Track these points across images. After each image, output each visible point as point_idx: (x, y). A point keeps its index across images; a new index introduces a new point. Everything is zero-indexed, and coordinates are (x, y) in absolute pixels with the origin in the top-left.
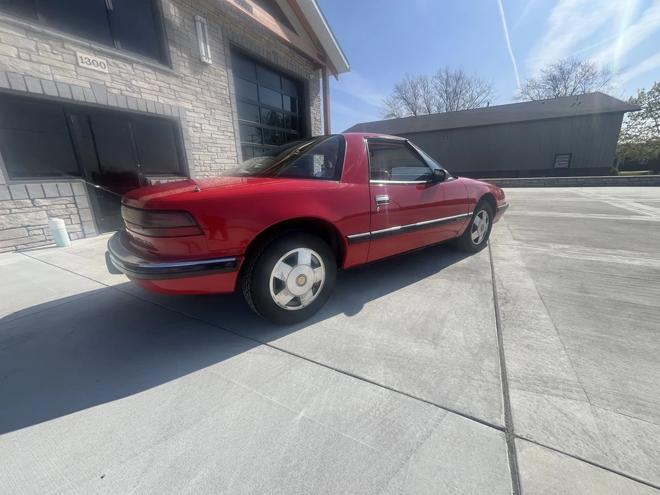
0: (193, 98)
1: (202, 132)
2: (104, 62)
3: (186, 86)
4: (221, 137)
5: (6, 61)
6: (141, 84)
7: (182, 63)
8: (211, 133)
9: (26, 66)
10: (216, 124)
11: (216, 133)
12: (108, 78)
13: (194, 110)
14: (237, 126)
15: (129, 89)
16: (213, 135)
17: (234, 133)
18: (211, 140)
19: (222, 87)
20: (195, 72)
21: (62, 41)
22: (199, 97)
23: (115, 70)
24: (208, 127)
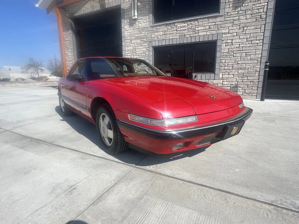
0: (230, 25)
1: (232, 45)
2: (186, 25)
3: (227, 19)
4: (248, 45)
5: (159, 37)
6: (200, 28)
7: (228, 6)
8: (240, 45)
9: (163, 37)
10: (245, 37)
11: (244, 43)
12: (187, 31)
13: (229, 32)
14: (268, 34)
15: (194, 33)
16: (241, 46)
17: (263, 40)
18: (238, 49)
19: (260, 7)
20: (235, 8)
21: (175, 23)
22: (235, 22)
23: (190, 26)
24: (238, 41)
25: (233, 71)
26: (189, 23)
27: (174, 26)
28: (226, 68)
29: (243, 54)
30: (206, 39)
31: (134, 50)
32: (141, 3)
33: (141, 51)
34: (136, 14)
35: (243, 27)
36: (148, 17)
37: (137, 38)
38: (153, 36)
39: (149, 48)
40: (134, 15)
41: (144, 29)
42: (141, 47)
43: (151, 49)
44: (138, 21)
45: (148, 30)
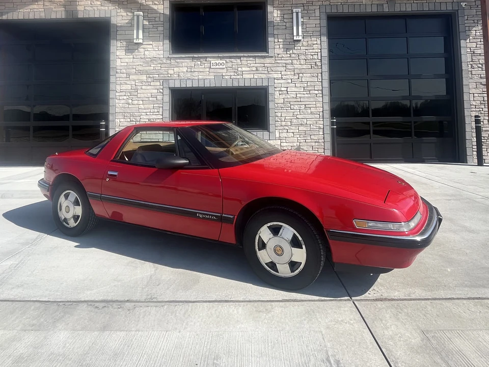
0: (283, 69)
1: (288, 94)
2: (224, 62)
3: (278, 61)
4: (306, 95)
5: (182, 75)
6: (244, 69)
7: (278, 47)
8: (296, 94)
9: (189, 75)
10: (302, 85)
11: (302, 93)
12: (225, 71)
13: (282, 78)
14: (326, 84)
15: (235, 74)
16: (298, 95)
17: (322, 90)
18: (295, 100)
19: (313, 54)
20: (287, 50)
21: (206, 57)
22: (289, 67)
23: (230, 65)
24: (294, 89)
25: (292, 128)
26: (228, 60)
27: (206, 62)
28: (284, 123)
29: (301, 106)
30: (253, 84)
31: (133, 91)
32: (149, 22)
33: (149, 94)
34: (141, 36)
35: (299, 74)
36: (161, 43)
37: (140, 73)
38: (171, 72)
39: (162, 89)
40: (138, 37)
41: (153, 59)
42: (149, 87)
43: (167, 92)
44: (142, 46)
45: (161, 62)
